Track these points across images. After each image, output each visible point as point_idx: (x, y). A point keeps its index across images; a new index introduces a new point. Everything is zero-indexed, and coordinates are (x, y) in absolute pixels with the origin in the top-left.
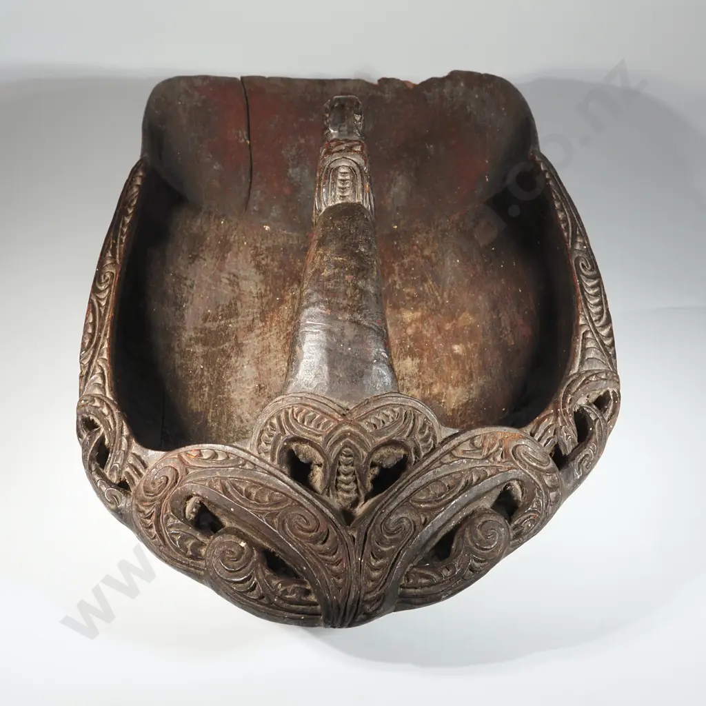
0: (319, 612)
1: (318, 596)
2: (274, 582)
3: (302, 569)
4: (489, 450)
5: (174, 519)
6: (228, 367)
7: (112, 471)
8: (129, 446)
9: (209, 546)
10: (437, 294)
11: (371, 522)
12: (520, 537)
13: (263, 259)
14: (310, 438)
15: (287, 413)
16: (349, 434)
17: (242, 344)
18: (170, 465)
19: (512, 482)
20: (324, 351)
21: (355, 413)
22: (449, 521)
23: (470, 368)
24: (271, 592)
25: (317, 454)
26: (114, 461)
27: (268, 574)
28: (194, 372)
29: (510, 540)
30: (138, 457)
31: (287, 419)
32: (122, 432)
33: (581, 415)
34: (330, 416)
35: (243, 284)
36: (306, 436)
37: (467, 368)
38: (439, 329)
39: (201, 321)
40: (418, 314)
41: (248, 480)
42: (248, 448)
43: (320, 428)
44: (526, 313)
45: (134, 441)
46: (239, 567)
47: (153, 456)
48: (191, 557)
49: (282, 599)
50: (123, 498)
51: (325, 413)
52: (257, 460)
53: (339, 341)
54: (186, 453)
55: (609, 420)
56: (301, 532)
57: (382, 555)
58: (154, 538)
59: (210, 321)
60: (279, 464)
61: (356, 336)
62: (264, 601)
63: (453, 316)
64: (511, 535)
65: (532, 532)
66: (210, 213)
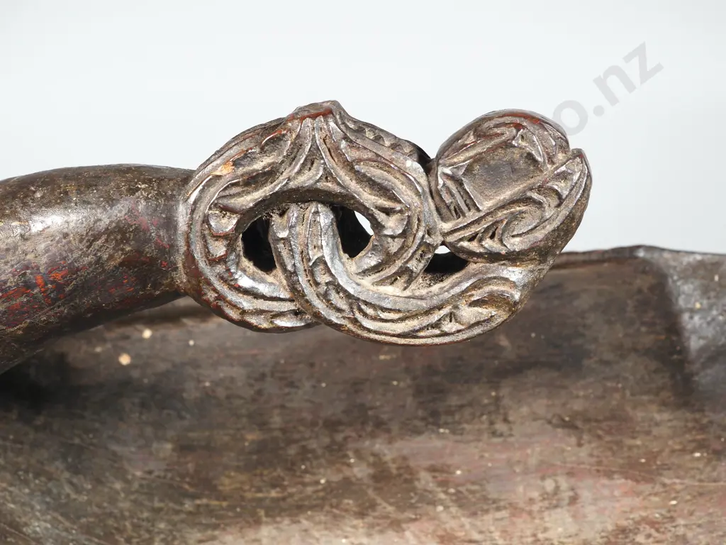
28: (306, 471)
35: (560, 515)
39: (427, 463)
59: (434, 477)
66: (703, 429)
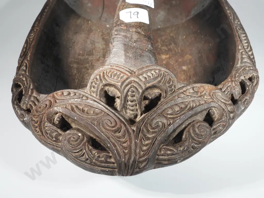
0: (116, 167)
1: (115, 159)
2: (94, 152)
3: (108, 146)
4: (201, 93)
5: (48, 123)
6: (87, 73)
7: (23, 104)
8: (32, 93)
9: (63, 136)
10: (176, 49)
11: (143, 124)
12: (216, 134)
13: (106, 36)
14: (114, 84)
15: (104, 73)
16: (133, 81)
17: (94, 65)
18: (49, 99)
19: (212, 108)
20: (122, 45)
21: (137, 72)
22: (182, 124)
23: (190, 75)
24: (92, 157)
25: (118, 92)
26: (25, 100)
27: (91, 148)
28: (72, 74)
29: (211, 135)
30: (36, 98)
31: (104, 76)
32: (30, 87)
33: (242, 83)
34: (124, 73)
35: (97, 45)
36: (113, 82)
37: (188, 74)
38: (177, 61)
39: (77, 56)
40: (168, 56)
41: (84, 104)
42: (86, 91)
43: (119, 79)
44: (213, 52)
45: (35, 91)
46: (77, 145)
47: (42, 97)
48: (54, 141)
49: (97, 161)
50: (27, 115)
51: (122, 72)
52: (89, 95)
53: (130, 41)
54: (56, 94)
55: (255, 86)
56: (108, 128)
57: (148, 139)
58: (38, 132)
59: (81, 56)
60: (99, 97)
61: (138, 38)
62: (88, 162)
63: (182, 56)
64: (212, 133)
65: (222, 132)
